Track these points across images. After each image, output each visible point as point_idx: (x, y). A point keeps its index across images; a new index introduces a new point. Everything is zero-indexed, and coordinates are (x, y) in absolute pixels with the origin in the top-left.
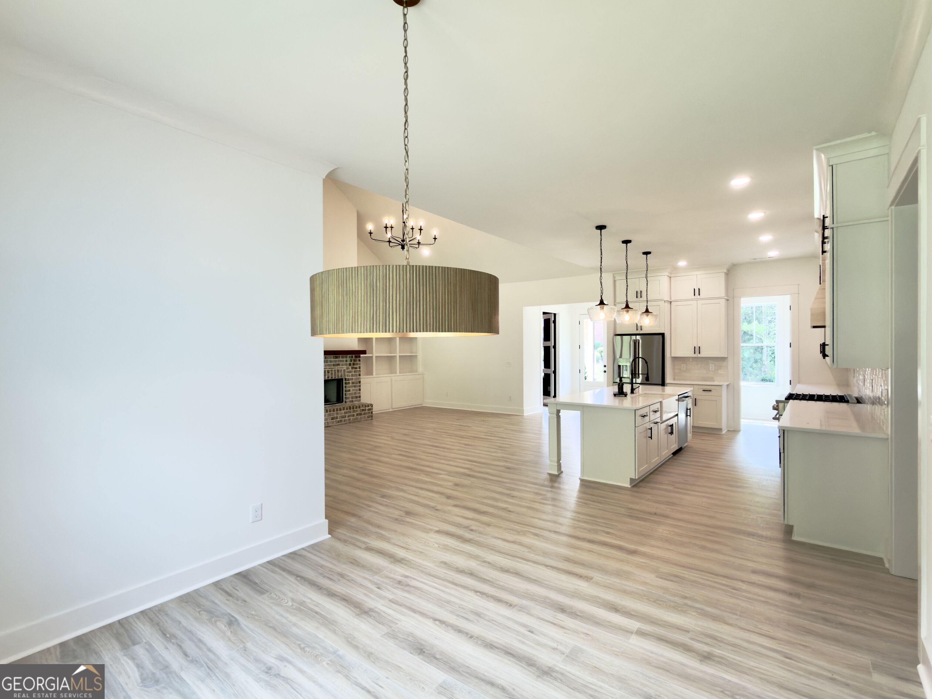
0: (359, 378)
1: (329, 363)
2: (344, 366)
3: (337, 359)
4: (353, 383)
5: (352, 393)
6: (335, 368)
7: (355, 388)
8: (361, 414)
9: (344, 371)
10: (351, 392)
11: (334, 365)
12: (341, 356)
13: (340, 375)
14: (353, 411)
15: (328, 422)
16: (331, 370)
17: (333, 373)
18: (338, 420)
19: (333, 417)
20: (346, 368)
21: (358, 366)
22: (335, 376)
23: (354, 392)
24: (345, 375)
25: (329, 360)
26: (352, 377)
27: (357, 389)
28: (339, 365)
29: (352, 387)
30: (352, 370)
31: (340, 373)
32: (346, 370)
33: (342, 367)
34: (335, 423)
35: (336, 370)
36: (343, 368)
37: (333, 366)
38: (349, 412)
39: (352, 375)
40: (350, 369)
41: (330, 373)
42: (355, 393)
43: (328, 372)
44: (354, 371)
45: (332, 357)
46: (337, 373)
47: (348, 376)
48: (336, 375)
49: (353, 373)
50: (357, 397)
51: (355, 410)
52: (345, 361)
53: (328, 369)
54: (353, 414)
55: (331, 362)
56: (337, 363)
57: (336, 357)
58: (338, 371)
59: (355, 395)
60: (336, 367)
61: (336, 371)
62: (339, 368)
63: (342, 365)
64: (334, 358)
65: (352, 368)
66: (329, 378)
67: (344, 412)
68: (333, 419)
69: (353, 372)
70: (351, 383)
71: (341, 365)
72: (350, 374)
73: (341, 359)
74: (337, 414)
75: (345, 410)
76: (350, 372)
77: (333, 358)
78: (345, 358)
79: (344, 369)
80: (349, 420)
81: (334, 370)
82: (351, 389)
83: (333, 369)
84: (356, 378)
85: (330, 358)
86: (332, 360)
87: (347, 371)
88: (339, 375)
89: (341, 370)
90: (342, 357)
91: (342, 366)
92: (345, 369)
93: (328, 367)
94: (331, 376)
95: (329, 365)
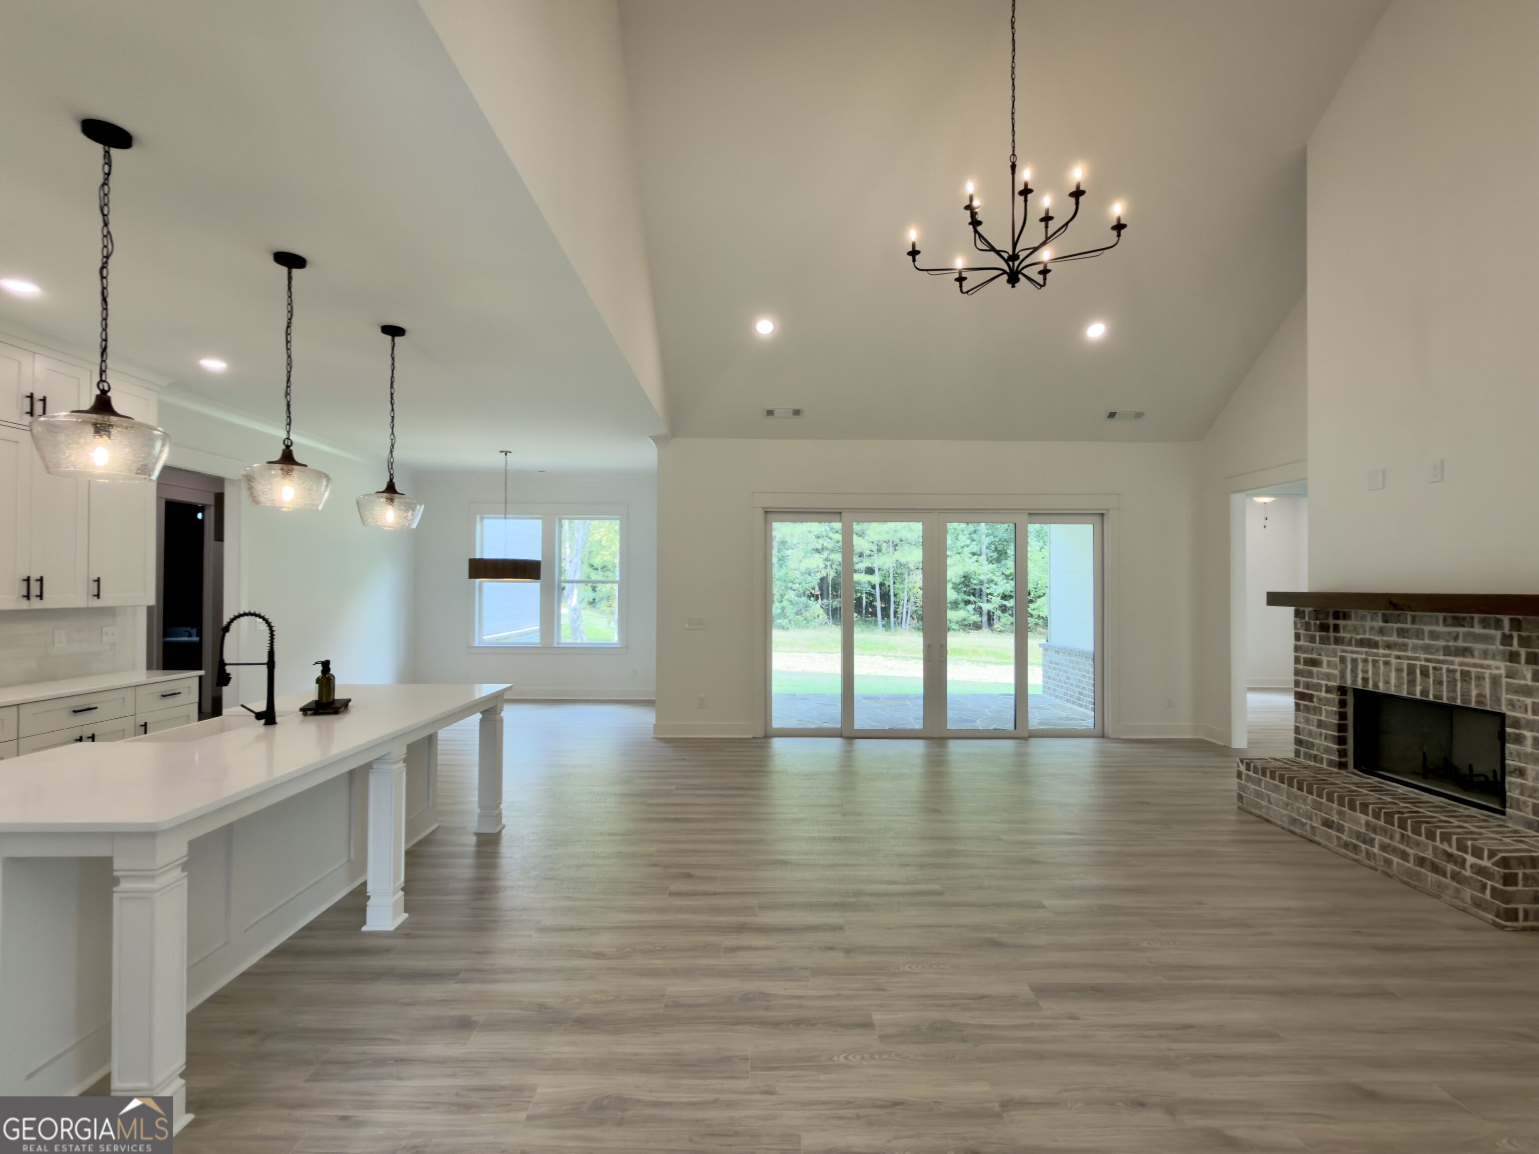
1: (1427, 641)
2: (1494, 658)
3: (1462, 630)
5: (1533, 790)
6: (1452, 663)
8: (1436, 869)
9: (1495, 681)
10: (1531, 783)
11: (1447, 651)
13: (1474, 693)
15: (1312, 827)
16: (1435, 668)
17: (1445, 679)
18: (1345, 837)
20: (1503, 672)
22: (1453, 695)
24: (1498, 700)
25: (1427, 628)
26: (1534, 713)
28: (1467, 652)
31: (1473, 686)
32: (1504, 680)
33: (1482, 662)
34: (1336, 842)
35: (1455, 671)
36: (1488, 667)
37: (1442, 653)
38: (1385, 832)
39: (1535, 709)
40: (1523, 678)
43: (1425, 673)
45: (1437, 619)
46: (1459, 684)
47: (1512, 704)
48: (1455, 691)
52: (1496, 641)
53: (1423, 663)
55: (1434, 635)
56: (1460, 644)
57: (1458, 622)
58: (1466, 676)
60: (1457, 660)
61: (1458, 676)
62: (1467, 665)
63: (1485, 655)
65: (1538, 676)
66: (1427, 696)
67: (1363, 822)
68: (1327, 824)
70: (1530, 741)
71: (1476, 653)
72: (1529, 701)
73: (1478, 630)
74: (1341, 814)
76: (1527, 691)
79: (1495, 672)
80: (1388, 862)
81: (1448, 670)
82: (1532, 769)
83: (1445, 667)
85: (1431, 624)
86: (1441, 629)
87: (1508, 685)
88: (1469, 692)
89: (1480, 678)
90: (1484, 624)
91: (1485, 658)
92: (1499, 677)
93: (1423, 656)
94: (1434, 689)
95: (1427, 649)
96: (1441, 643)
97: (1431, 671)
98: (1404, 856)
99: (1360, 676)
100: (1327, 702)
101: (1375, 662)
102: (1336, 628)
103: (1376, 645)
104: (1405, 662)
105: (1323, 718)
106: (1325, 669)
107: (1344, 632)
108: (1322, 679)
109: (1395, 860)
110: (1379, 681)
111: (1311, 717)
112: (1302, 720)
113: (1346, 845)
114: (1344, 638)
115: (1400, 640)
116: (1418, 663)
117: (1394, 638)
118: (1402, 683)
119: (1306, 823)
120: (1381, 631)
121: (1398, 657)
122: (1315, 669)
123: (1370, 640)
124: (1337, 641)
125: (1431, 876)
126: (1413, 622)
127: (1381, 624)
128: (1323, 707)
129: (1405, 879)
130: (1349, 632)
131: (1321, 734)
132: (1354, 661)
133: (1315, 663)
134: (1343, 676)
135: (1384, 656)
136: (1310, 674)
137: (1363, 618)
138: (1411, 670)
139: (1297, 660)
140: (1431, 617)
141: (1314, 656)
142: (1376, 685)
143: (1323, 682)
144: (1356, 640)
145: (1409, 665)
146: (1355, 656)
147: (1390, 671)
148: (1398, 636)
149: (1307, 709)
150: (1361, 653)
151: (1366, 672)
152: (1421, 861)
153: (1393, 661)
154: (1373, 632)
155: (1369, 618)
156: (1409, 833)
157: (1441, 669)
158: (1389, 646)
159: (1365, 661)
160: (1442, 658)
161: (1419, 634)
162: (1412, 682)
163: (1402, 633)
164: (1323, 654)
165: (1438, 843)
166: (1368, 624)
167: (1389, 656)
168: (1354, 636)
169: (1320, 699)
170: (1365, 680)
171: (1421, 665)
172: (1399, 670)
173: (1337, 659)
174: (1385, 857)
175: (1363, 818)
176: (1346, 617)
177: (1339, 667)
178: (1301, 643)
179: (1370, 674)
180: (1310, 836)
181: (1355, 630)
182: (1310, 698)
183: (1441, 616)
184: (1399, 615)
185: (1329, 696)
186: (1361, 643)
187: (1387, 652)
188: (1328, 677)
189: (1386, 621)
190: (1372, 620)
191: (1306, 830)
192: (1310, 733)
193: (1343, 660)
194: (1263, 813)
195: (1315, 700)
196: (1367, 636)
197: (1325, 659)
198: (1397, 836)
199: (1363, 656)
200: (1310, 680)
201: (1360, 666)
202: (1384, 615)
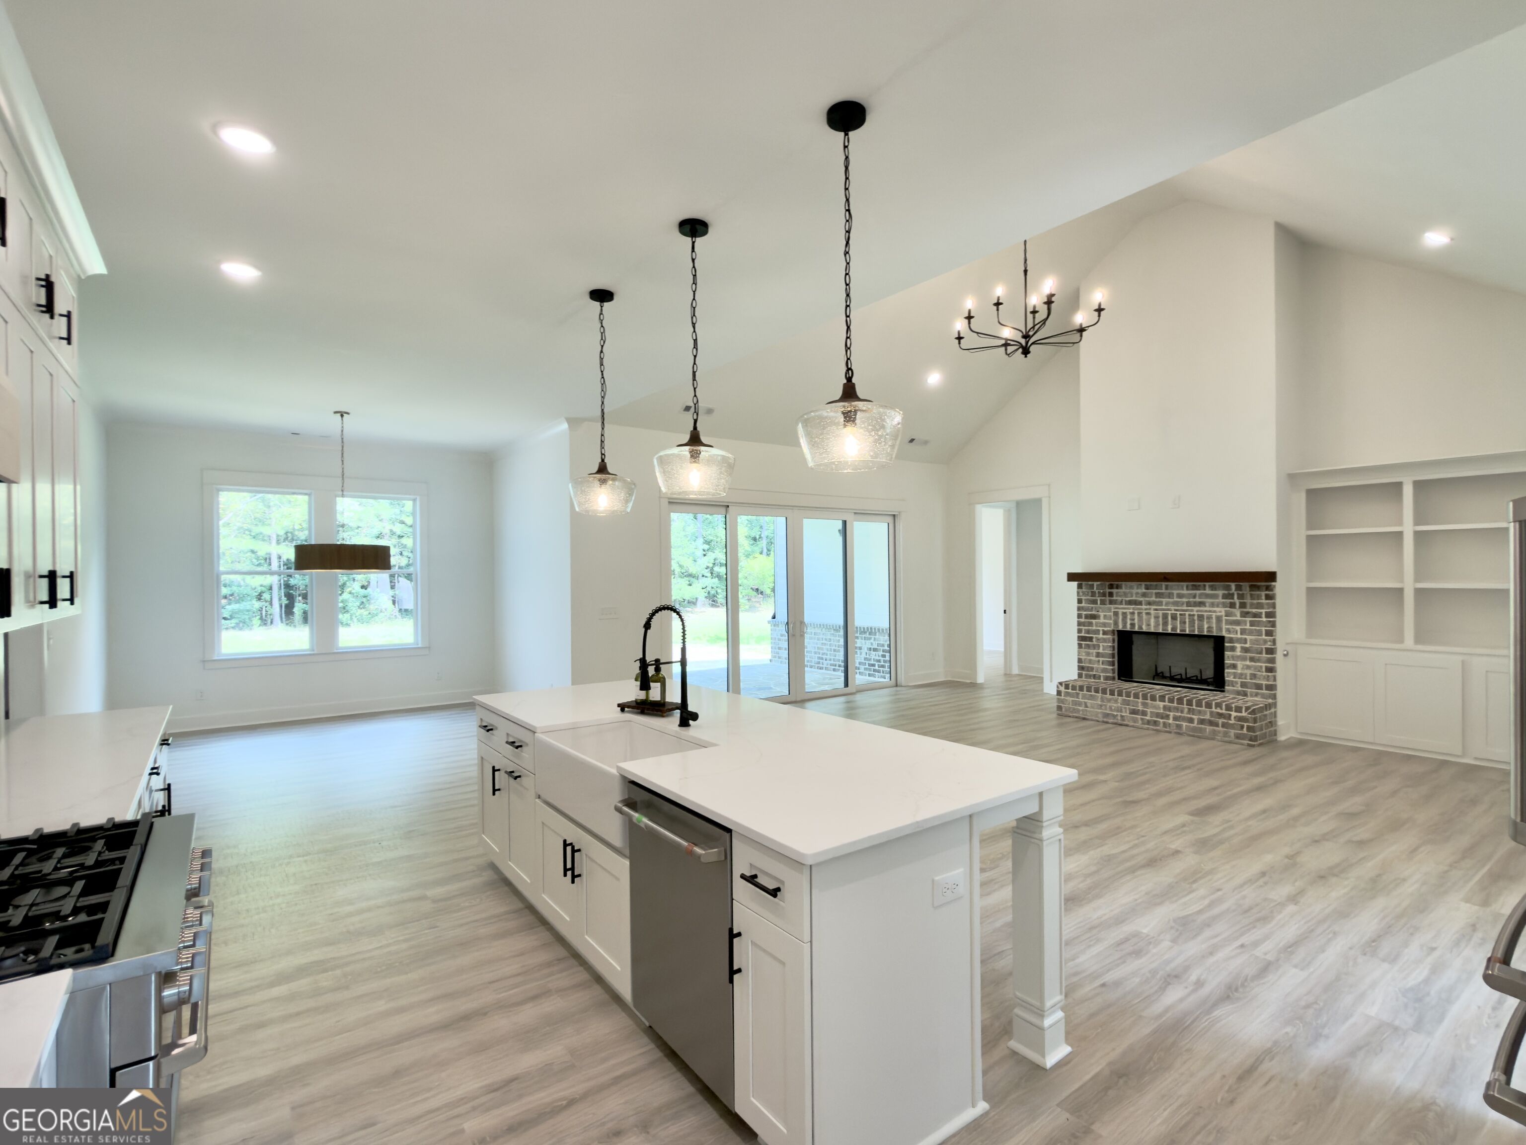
0: (1265, 642)
1: (1176, 599)
2: (1218, 606)
3: (1198, 592)
4: (1246, 650)
5: (1241, 674)
6: (1192, 611)
7: (1253, 664)
8: (1211, 723)
9: (1219, 619)
10: (1239, 672)
11: (1189, 604)
12: (1207, 584)
13: (1206, 626)
14: (1189, 709)
15: (1122, 716)
16: (1180, 615)
17: (1187, 620)
18: (1148, 718)
19: (1134, 710)
20: (1223, 613)
21: (1263, 611)
22: (1192, 628)
23: (1248, 672)
24: (1220, 629)
25: (1175, 592)
26: (1241, 634)
27: (1261, 667)
28: (1201, 604)
29: (1244, 659)
30: (1244, 619)
31: (1205, 623)
32: (1224, 618)
33: (1211, 609)
34: (1140, 722)
35: (1194, 615)
36: (1215, 612)
37: (1185, 605)
38: (1177, 709)
39: (1243, 632)
40: (1236, 616)
41: (1179, 619)
42: (1254, 676)
43: (1174, 618)
44: (1250, 621)
45: (1182, 587)
46: (1196, 622)
47: (1228, 631)
48: (1194, 626)
49: (1248, 627)
50: (1259, 687)
51: (1193, 709)
52: (1220, 597)
53: (1173, 612)
54: (1189, 716)
55: (1180, 596)
56: (1197, 600)
57: (1196, 588)
58: (1201, 618)
59: (1254, 681)
60: (1195, 609)
61: (1196, 618)
62: (1201, 611)
63: (1212, 605)
64: (1190, 587)
65: (1245, 614)
66: (1176, 631)
67: (1162, 706)
68: (1134, 712)
69: (1248, 624)
70: (1239, 649)
71: (1207, 605)
72: (1238, 628)
73: (1208, 591)
74: (1145, 705)
75: (1167, 703)
76: (1237, 623)
77: (1185, 588)
78: (1219, 590)
79: (1219, 614)
80: (1179, 727)
81: (1190, 615)
82: (1240, 664)
83: (1187, 613)
84: (1257, 640)
85: (1178, 589)
86: (1185, 592)
87: (1226, 620)
88: (1203, 626)
89: (1209, 618)
90: (1213, 588)
91: (1213, 607)
92: (1221, 616)
93: (1173, 608)
94: (1180, 626)
95: (1176, 604)
96: (1185, 600)
97: (1178, 616)
98: (1191, 721)
99: (1129, 622)
100: (1105, 640)
101: (1139, 614)
102: (1111, 594)
103: (1140, 603)
104: (1161, 613)
105: (1101, 651)
106: (1102, 620)
107: (1116, 597)
108: (1100, 627)
109: (1184, 724)
110: (1143, 624)
111: (1091, 651)
112: (1084, 654)
113: (1149, 722)
114: (1117, 600)
115: (1158, 600)
116: (1169, 612)
117: (1153, 599)
118: (1159, 625)
119: (1117, 715)
120: (1144, 595)
121: (1156, 610)
122: (1094, 621)
123: (1136, 601)
124: (1111, 602)
125: (1209, 728)
126: (1167, 588)
127: (1144, 591)
128: (1101, 644)
129: (1191, 733)
130: (1120, 596)
131: (1099, 661)
132: (1124, 614)
133: (1094, 617)
134: (1116, 623)
135: (1146, 609)
136: (1090, 624)
137: (1131, 587)
138: (1165, 616)
139: (1079, 616)
140: (1178, 586)
141: (1093, 613)
142: (1140, 627)
143: (1101, 629)
144: (1126, 601)
145: (1163, 613)
146: (1125, 611)
147: (1150, 618)
148: (1156, 598)
149: (1088, 646)
150: (1129, 609)
151: (1133, 620)
152: (1202, 722)
153: (1152, 612)
154: (1138, 596)
155: (1135, 587)
156: (1194, 707)
157: (1185, 615)
158: (1149, 603)
159: (1133, 613)
160: (1185, 608)
161: (1170, 596)
162: (1165, 624)
163: (1158, 595)
164: (1100, 610)
165: (1213, 709)
166: (1134, 591)
167: (1150, 609)
168: (1124, 599)
169: (1098, 639)
170: (1133, 625)
171: (1171, 614)
172: (1157, 617)
173: (1112, 614)
174: (1177, 724)
175: (1161, 704)
176: (1118, 587)
177: (1113, 619)
178: (1083, 605)
179: (1136, 621)
180: (1120, 722)
181: (1125, 595)
182: (1091, 639)
183: (1185, 584)
184: (1156, 585)
185: (1105, 636)
186: (1130, 603)
187: (1148, 607)
188: (1104, 625)
189: (1147, 588)
190: (1137, 588)
191: (1117, 719)
192: (1090, 661)
193: (1116, 614)
194: (1081, 715)
195: (1094, 640)
196: (1134, 598)
197: (1102, 614)
198: (1186, 710)
199: (1131, 611)
200: (1090, 628)
201: (1129, 617)
202: (1146, 585)
